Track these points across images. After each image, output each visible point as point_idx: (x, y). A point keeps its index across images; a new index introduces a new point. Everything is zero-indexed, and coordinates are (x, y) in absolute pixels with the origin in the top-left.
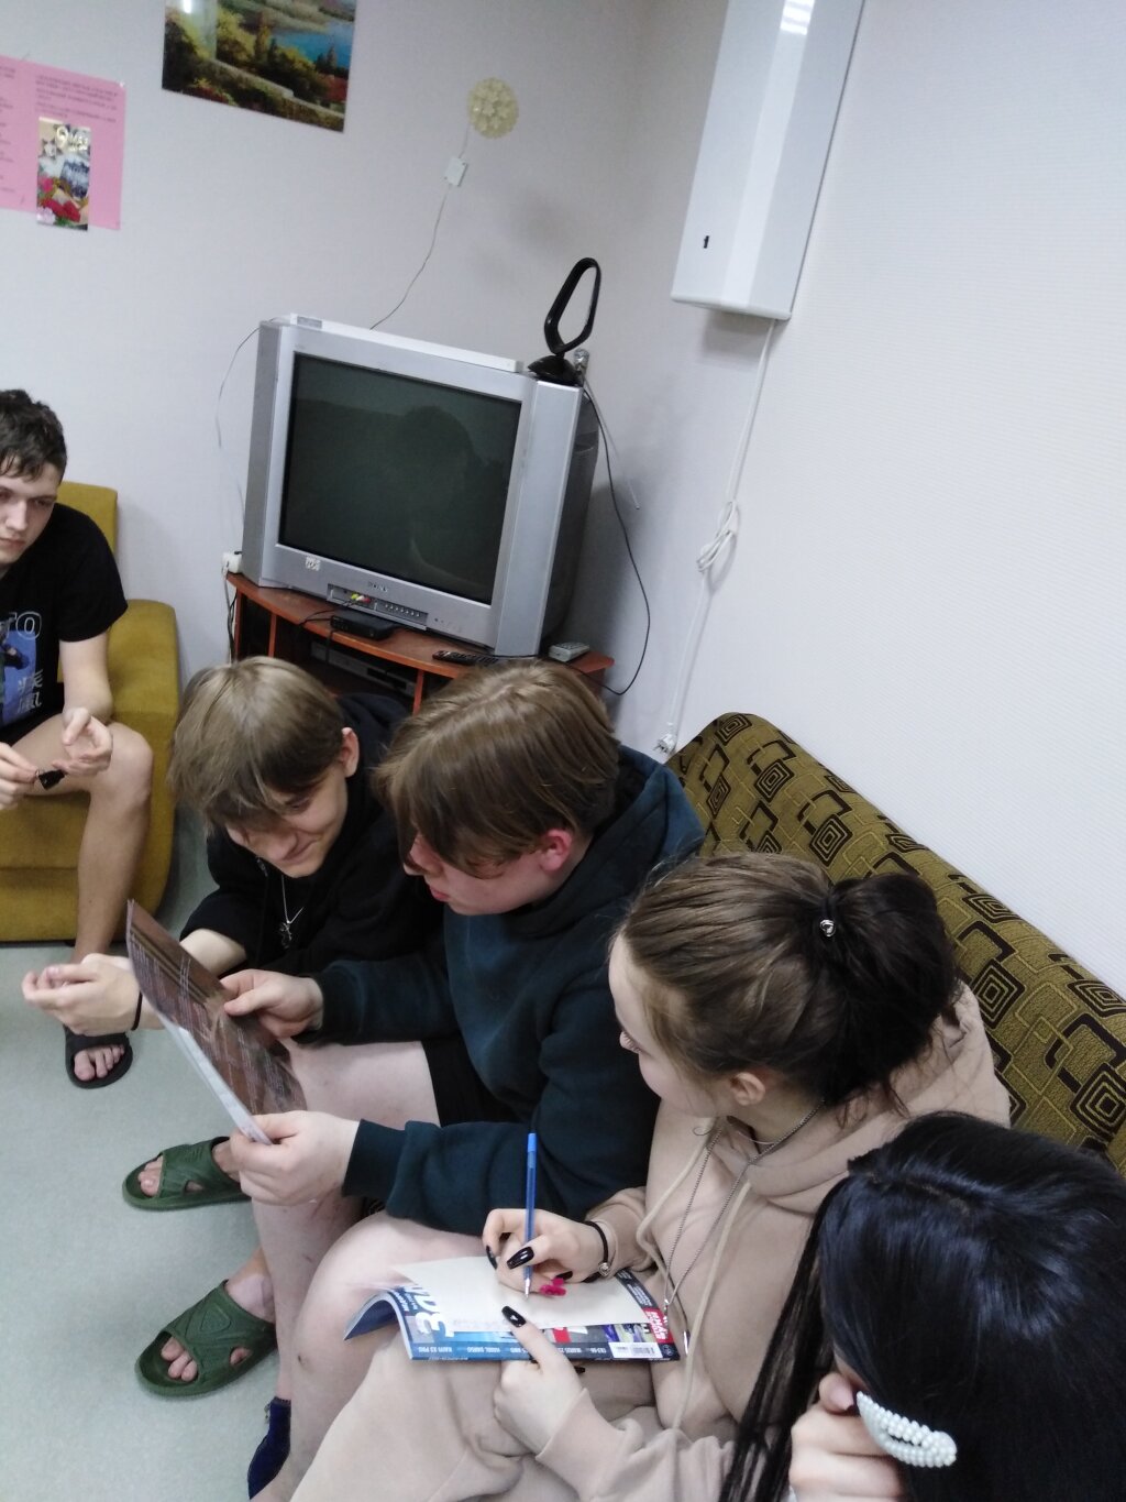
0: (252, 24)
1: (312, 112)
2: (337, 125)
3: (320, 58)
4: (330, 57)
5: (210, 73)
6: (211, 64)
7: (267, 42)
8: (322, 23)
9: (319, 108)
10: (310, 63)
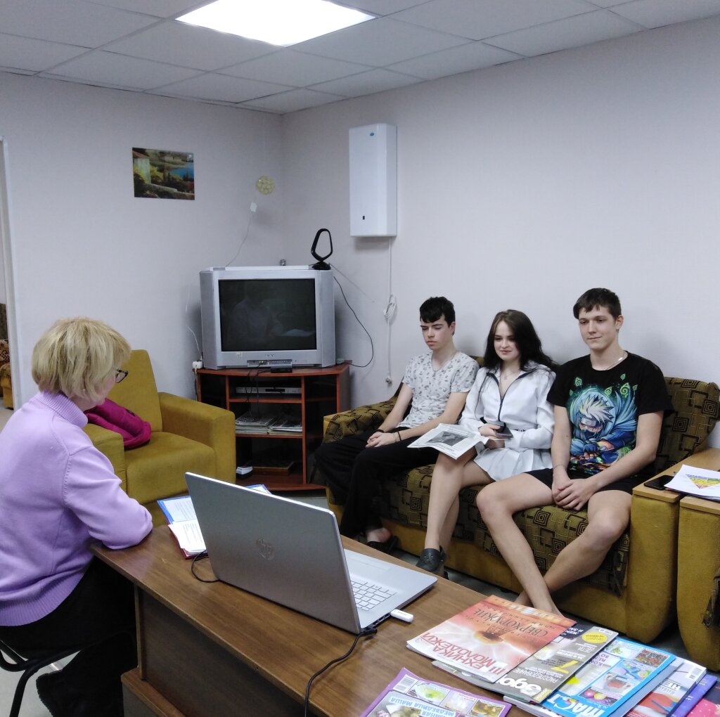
0: (161, 170)
1: (184, 195)
2: (192, 198)
3: (184, 176)
4: (187, 176)
5: (150, 188)
6: (150, 185)
7: (167, 174)
8: (183, 164)
9: (187, 194)
10: (182, 179)
